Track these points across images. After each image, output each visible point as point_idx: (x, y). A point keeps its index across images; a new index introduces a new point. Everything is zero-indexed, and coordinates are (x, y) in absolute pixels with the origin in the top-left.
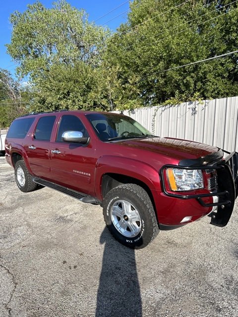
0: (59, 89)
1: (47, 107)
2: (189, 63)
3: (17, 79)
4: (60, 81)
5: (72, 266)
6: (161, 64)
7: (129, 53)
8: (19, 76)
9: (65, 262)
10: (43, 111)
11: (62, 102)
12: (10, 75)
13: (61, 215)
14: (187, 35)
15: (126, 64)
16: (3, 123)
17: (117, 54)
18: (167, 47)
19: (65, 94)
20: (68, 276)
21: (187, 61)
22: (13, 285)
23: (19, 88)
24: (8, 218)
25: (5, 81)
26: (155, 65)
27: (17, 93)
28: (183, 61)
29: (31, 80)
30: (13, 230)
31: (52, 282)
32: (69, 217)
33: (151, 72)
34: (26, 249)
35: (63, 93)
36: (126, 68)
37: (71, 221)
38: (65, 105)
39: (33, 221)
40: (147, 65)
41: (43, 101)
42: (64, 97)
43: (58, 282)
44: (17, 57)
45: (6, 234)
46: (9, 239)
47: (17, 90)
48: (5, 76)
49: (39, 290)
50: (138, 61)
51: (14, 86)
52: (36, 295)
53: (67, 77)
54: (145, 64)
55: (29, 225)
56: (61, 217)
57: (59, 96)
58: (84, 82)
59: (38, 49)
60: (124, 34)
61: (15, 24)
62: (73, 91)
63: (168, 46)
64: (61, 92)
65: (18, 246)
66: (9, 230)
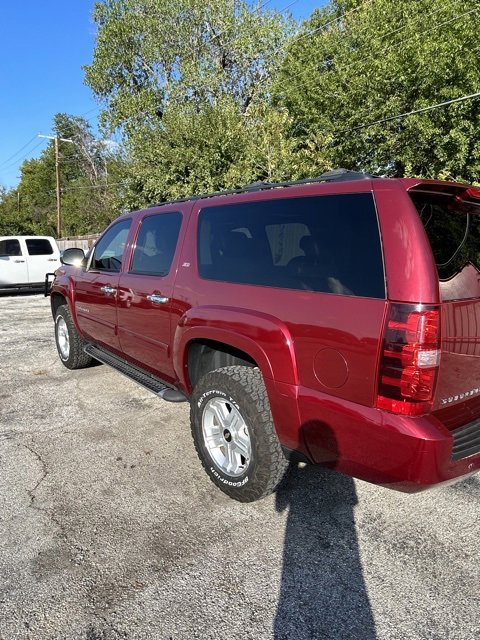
0: (169, 163)
1: (147, 198)
2: (460, 96)
3: (101, 135)
4: (172, 145)
5: (129, 465)
6: (393, 102)
7: (322, 79)
8: (104, 130)
9: (119, 459)
10: (137, 207)
11: (173, 189)
12: (88, 126)
13: (137, 396)
14: (459, 30)
15: (317, 104)
16: (72, 228)
17: (299, 79)
18: (408, 60)
19: (180, 172)
20: (119, 475)
21: (456, 91)
22: (42, 474)
23: (104, 153)
24: (51, 393)
25: (79, 140)
26: (378, 105)
27: (101, 165)
28: (444, 91)
29: (126, 138)
30: (57, 409)
31: (93, 478)
32: (147, 402)
33: (369, 120)
34: (69, 436)
35: (177, 171)
36: (314, 111)
37: (149, 407)
38: (178, 195)
39: (89, 402)
40: (361, 103)
41: (138, 188)
42: (178, 179)
43: (102, 480)
44: (103, 90)
45: (44, 414)
46: (48, 420)
47: (100, 159)
48: (80, 130)
49: (75, 484)
50: (342, 96)
51: (95, 150)
52: (70, 487)
53: (187, 137)
54: (358, 102)
55: (81, 406)
56: (135, 400)
57: (168, 177)
58: (219, 148)
59: (145, 71)
60: (318, 33)
61: (102, 23)
62: (194, 166)
63: (410, 59)
64: (173, 168)
65: (59, 430)
66: (50, 408)
